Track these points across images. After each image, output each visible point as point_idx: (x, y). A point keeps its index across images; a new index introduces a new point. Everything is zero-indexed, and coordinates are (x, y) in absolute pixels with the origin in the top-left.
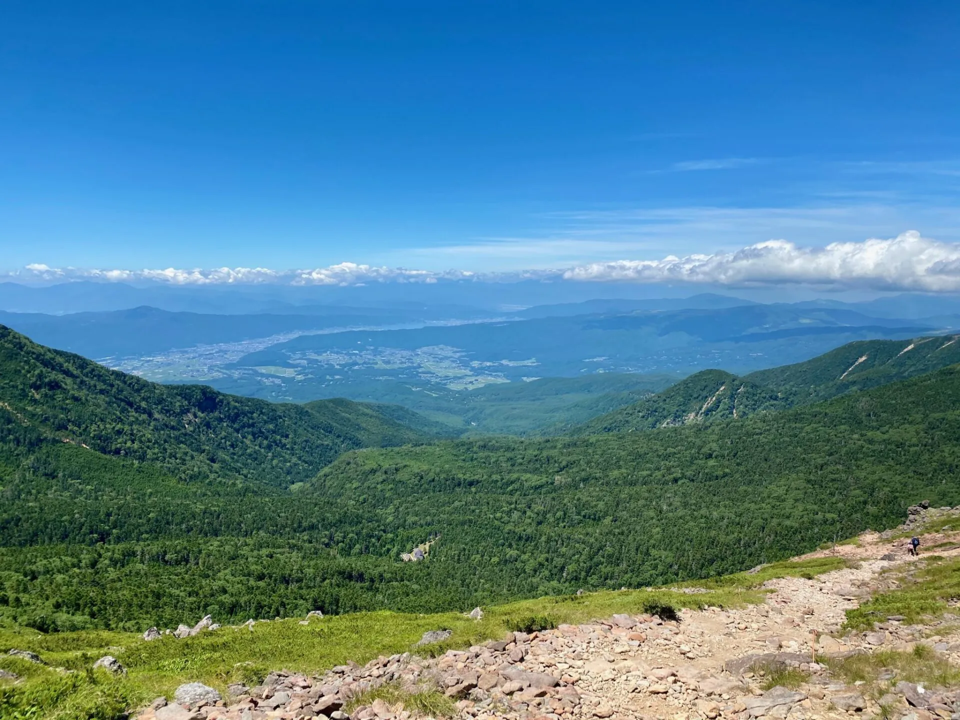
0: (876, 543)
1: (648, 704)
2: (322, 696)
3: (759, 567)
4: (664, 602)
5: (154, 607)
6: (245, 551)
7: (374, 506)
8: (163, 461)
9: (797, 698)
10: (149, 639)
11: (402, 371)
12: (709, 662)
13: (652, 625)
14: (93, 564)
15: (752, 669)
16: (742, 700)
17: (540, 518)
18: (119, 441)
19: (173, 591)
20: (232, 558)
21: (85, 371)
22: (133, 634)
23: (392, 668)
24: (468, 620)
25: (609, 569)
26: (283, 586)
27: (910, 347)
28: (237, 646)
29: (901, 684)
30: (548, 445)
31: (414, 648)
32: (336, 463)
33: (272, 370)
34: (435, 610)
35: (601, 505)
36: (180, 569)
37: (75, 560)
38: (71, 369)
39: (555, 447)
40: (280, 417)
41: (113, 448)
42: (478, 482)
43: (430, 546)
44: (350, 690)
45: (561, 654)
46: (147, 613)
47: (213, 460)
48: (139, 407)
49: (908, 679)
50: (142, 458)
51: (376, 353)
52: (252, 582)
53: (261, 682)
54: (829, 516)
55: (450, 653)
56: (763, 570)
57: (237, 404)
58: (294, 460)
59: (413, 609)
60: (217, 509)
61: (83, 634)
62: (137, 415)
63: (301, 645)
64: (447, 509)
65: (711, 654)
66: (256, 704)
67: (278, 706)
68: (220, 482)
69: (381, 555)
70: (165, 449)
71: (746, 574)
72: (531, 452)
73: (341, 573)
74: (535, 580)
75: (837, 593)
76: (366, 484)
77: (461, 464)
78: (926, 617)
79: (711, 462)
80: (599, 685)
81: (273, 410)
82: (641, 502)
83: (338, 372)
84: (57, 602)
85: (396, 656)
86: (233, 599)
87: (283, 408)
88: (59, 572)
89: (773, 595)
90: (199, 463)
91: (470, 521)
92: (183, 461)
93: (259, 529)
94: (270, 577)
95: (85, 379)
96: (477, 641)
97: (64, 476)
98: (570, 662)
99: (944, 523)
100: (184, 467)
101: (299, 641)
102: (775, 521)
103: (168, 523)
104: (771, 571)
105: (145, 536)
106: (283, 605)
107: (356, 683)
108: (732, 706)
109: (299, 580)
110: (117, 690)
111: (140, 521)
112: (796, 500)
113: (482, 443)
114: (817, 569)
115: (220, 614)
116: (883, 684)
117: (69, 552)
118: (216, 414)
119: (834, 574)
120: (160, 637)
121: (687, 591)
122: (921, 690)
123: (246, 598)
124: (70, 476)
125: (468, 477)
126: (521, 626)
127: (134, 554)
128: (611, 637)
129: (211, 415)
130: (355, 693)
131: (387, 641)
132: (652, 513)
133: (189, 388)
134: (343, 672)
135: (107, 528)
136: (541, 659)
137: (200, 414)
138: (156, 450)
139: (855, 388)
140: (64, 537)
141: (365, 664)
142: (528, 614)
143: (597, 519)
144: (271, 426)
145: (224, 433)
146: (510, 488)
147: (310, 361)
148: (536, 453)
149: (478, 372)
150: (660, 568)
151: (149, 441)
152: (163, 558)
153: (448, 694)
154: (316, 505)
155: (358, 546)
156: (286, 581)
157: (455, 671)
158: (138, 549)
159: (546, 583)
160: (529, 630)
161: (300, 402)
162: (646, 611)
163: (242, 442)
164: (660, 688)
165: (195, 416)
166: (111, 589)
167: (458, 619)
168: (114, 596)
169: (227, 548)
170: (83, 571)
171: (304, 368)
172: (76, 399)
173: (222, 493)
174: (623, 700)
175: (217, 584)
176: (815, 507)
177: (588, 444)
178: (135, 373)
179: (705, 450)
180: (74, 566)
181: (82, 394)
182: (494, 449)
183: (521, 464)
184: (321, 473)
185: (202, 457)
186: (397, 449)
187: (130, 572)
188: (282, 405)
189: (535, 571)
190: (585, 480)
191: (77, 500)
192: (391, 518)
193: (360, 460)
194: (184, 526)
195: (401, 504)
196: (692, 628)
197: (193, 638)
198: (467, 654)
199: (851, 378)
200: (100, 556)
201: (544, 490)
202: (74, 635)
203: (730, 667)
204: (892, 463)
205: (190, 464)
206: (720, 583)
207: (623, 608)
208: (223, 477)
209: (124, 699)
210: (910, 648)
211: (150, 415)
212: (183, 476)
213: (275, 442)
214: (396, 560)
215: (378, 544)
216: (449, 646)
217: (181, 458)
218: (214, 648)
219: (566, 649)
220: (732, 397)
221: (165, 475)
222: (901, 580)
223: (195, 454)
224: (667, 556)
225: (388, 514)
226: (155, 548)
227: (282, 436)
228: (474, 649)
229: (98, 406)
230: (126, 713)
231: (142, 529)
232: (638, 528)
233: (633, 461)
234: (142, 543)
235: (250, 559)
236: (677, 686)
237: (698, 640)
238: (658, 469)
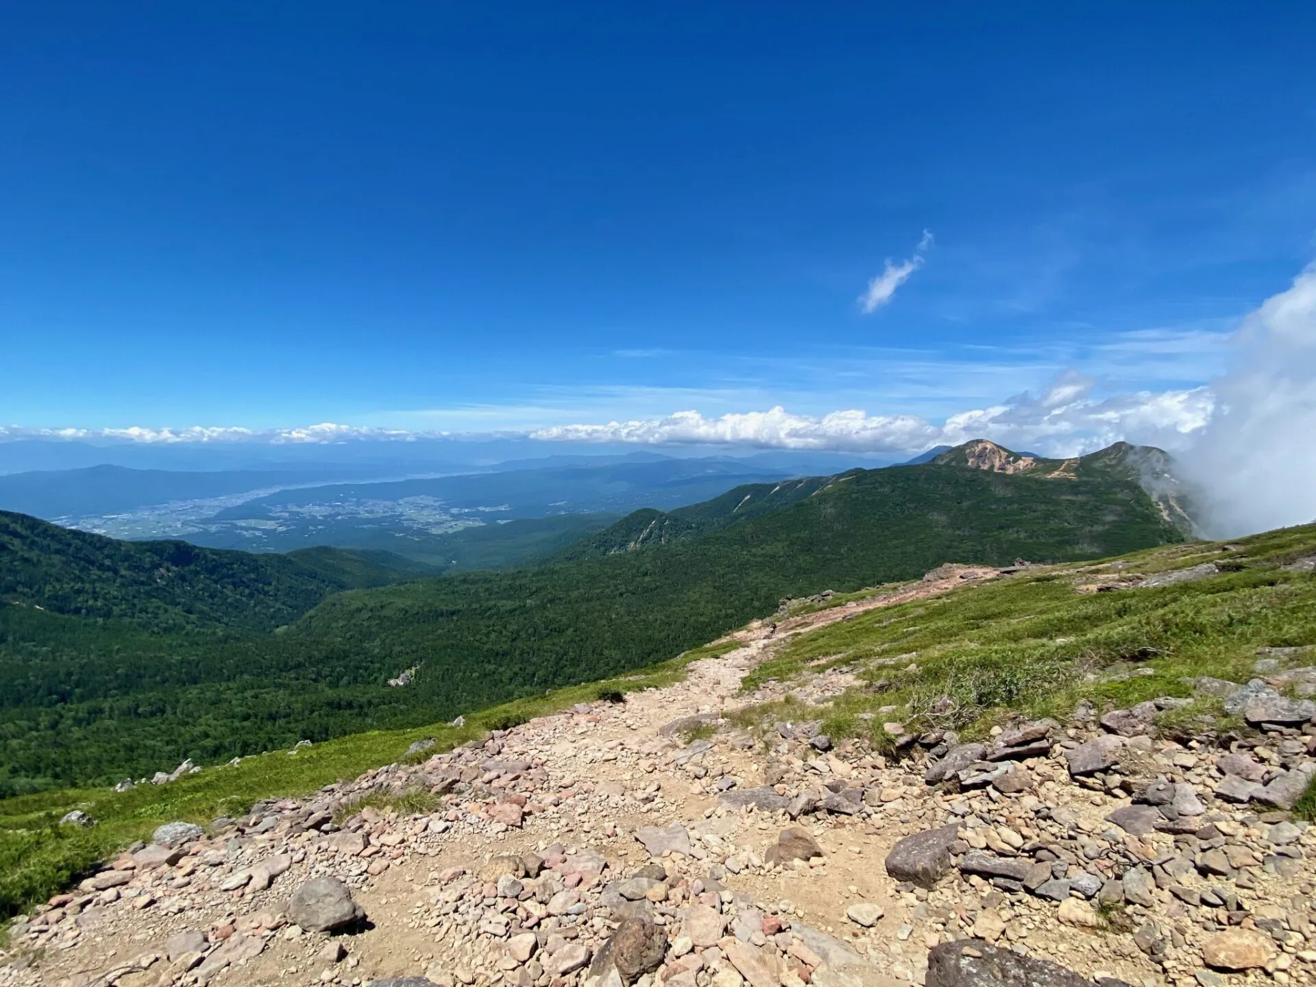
0: (760, 628)
1: (602, 770)
2: (312, 813)
3: (682, 655)
4: (614, 689)
5: (127, 761)
6: (228, 695)
7: (361, 641)
8: (133, 616)
9: (709, 746)
10: (123, 790)
11: (384, 519)
12: (647, 730)
13: (605, 708)
14: (54, 726)
15: (678, 730)
16: (671, 754)
17: (515, 636)
18: (79, 599)
19: (149, 742)
20: (214, 703)
21: (36, 532)
22: (105, 788)
23: (380, 779)
24: (452, 728)
25: (572, 670)
26: (270, 723)
27: (777, 488)
28: (222, 784)
29: (777, 724)
30: (521, 575)
31: (402, 758)
32: (321, 605)
33: (253, 523)
34: (423, 725)
35: (564, 619)
36: (153, 721)
37: (32, 724)
38: (19, 529)
39: (526, 576)
40: (262, 567)
41: (73, 607)
42: (459, 611)
43: (416, 671)
44: (340, 804)
45: (532, 743)
46: (119, 767)
47: (190, 612)
48: (102, 565)
49: (781, 720)
50: (108, 615)
51: (358, 504)
52: (237, 724)
53: (248, 812)
54: (729, 611)
55: (435, 757)
56: (686, 656)
57: (215, 557)
58: (278, 605)
59: (401, 727)
60: (195, 658)
61: (46, 795)
62: (100, 573)
63: (289, 773)
64: (431, 637)
65: (649, 724)
66: (243, 832)
67: (267, 830)
68: (198, 632)
69: (369, 683)
70: (134, 605)
71: (673, 661)
72: (506, 582)
73: (330, 704)
74: (511, 687)
75: (736, 666)
76: (353, 621)
77: (442, 597)
78: (792, 675)
79: (647, 579)
80: (563, 763)
81: (253, 561)
82: (596, 614)
83: (321, 522)
84: (13, 767)
85: (385, 768)
86: (217, 742)
87: (265, 558)
88: (14, 737)
89: (693, 674)
90: (174, 615)
91: (453, 645)
92: (156, 616)
93: (242, 673)
94: (256, 716)
95: (36, 539)
96: (459, 744)
97: (15, 639)
98: (540, 748)
99: (802, 609)
100: (156, 621)
101: (287, 770)
102: (693, 619)
103: (140, 676)
104: (692, 656)
105: (113, 692)
106: (271, 740)
107: (346, 797)
108: (664, 760)
109: (288, 715)
110: (87, 841)
111: (107, 678)
112: (707, 602)
113: (462, 578)
114: (723, 650)
115: (202, 757)
116: (765, 726)
117: (25, 716)
118: (192, 567)
119: (733, 653)
120: (135, 787)
121: (631, 678)
122: (789, 726)
123: (230, 739)
124: (23, 639)
125: (451, 608)
126: (499, 725)
127: (101, 711)
128: (572, 723)
129: (186, 568)
130: (346, 806)
131: (375, 757)
132: (604, 622)
133: (160, 543)
134: (333, 790)
135: (68, 688)
136: (516, 749)
137: (174, 568)
138: (124, 607)
139: (743, 518)
140: (18, 701)
141: (355, 779)
142: (504, 715)
143: (561, 631)
144: (253, 576)
145: (201, 585)
146: (489, 613)
147: (291, 513)
148: (510, 582)
149: (456, 517)
150: (612, 664)
151: (115, 598)
152: (136, 711)
153: (434, 790)
154: (302, 645)
155: (346, 678)
156: (273, 718)
157: (440, 772)
158: (106, 706)
159: (521, 689)
160: (505, 728)
161: (283, 552)
162: (600, 698)
163: (222, 592)
164: (611, 756)
165: (168, 570)
166: (77, 748)
167: (443, 728)
168: (80, 754)
169: (208, 694)
170: (42, 733)
171: (286, 519)
172: (26, 560)
173: (201, 642)
174: (582, 771)
175: (198, 730)
176: (720, 606)
177: (553, 572)
178: (96, 531)
179: (643, 569)
180: (31, 729)
181: (33, 555)
182: (474, 582)
183: (497, 593)
184: (307, 615)
185: (178, 609)
186: (382, 589)
187: (98, 729)
188: (263, 555)
189: (511, 680)
190: (551, 601)
191: (31, 663)
192: (377, 650)
193: (345, 602)
194: (158, 678)
195: (387, 637)
196: (635, 706)
197: (172, 783)
198: (451, 756)
199: (740, 511)
200: (61, 716)
201: (517, 612)
202: (35, 797)
203: (663, 732)
204: (768, 569)
205: (162, 617)
206: (655, 670)
207: (582, 698)
208: (201, 627)
209: (96, 848)
210: (782, 699)
211: (116, 572)
212: (156, 629)
213: (257, 590)
214: (384, 686)
215: (365, 674)
216: (435, 752)
217: (152, 613)
218: (196, 789)
219: (537, 738)
220: (661, 529)
221: (135, 630)
222: (776, 652)
223: (169, 607)
224: (615, 654)
225: (375, 647)
226: (126, 702)
227: (265, 584)
228: (456, 751)
229: (53, 566)
230: (99, 862)
231: (110, 686)
232: (593, 635)
233: (588, 582)
234: (110, 700)
235: (234, 702)
236: (624, 753)
237: (639, 716)
238: (609, 587)
